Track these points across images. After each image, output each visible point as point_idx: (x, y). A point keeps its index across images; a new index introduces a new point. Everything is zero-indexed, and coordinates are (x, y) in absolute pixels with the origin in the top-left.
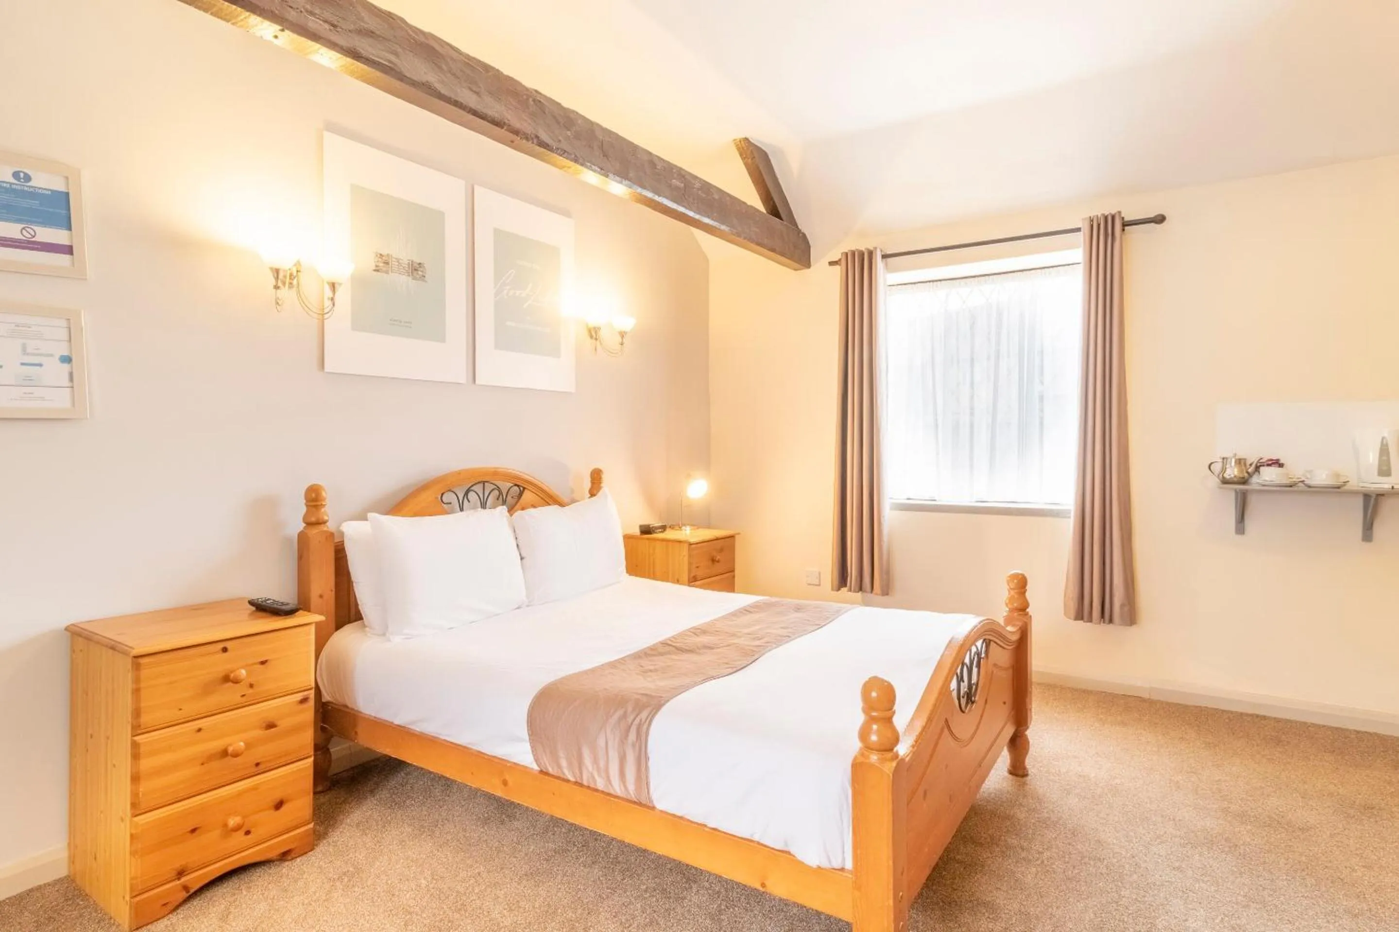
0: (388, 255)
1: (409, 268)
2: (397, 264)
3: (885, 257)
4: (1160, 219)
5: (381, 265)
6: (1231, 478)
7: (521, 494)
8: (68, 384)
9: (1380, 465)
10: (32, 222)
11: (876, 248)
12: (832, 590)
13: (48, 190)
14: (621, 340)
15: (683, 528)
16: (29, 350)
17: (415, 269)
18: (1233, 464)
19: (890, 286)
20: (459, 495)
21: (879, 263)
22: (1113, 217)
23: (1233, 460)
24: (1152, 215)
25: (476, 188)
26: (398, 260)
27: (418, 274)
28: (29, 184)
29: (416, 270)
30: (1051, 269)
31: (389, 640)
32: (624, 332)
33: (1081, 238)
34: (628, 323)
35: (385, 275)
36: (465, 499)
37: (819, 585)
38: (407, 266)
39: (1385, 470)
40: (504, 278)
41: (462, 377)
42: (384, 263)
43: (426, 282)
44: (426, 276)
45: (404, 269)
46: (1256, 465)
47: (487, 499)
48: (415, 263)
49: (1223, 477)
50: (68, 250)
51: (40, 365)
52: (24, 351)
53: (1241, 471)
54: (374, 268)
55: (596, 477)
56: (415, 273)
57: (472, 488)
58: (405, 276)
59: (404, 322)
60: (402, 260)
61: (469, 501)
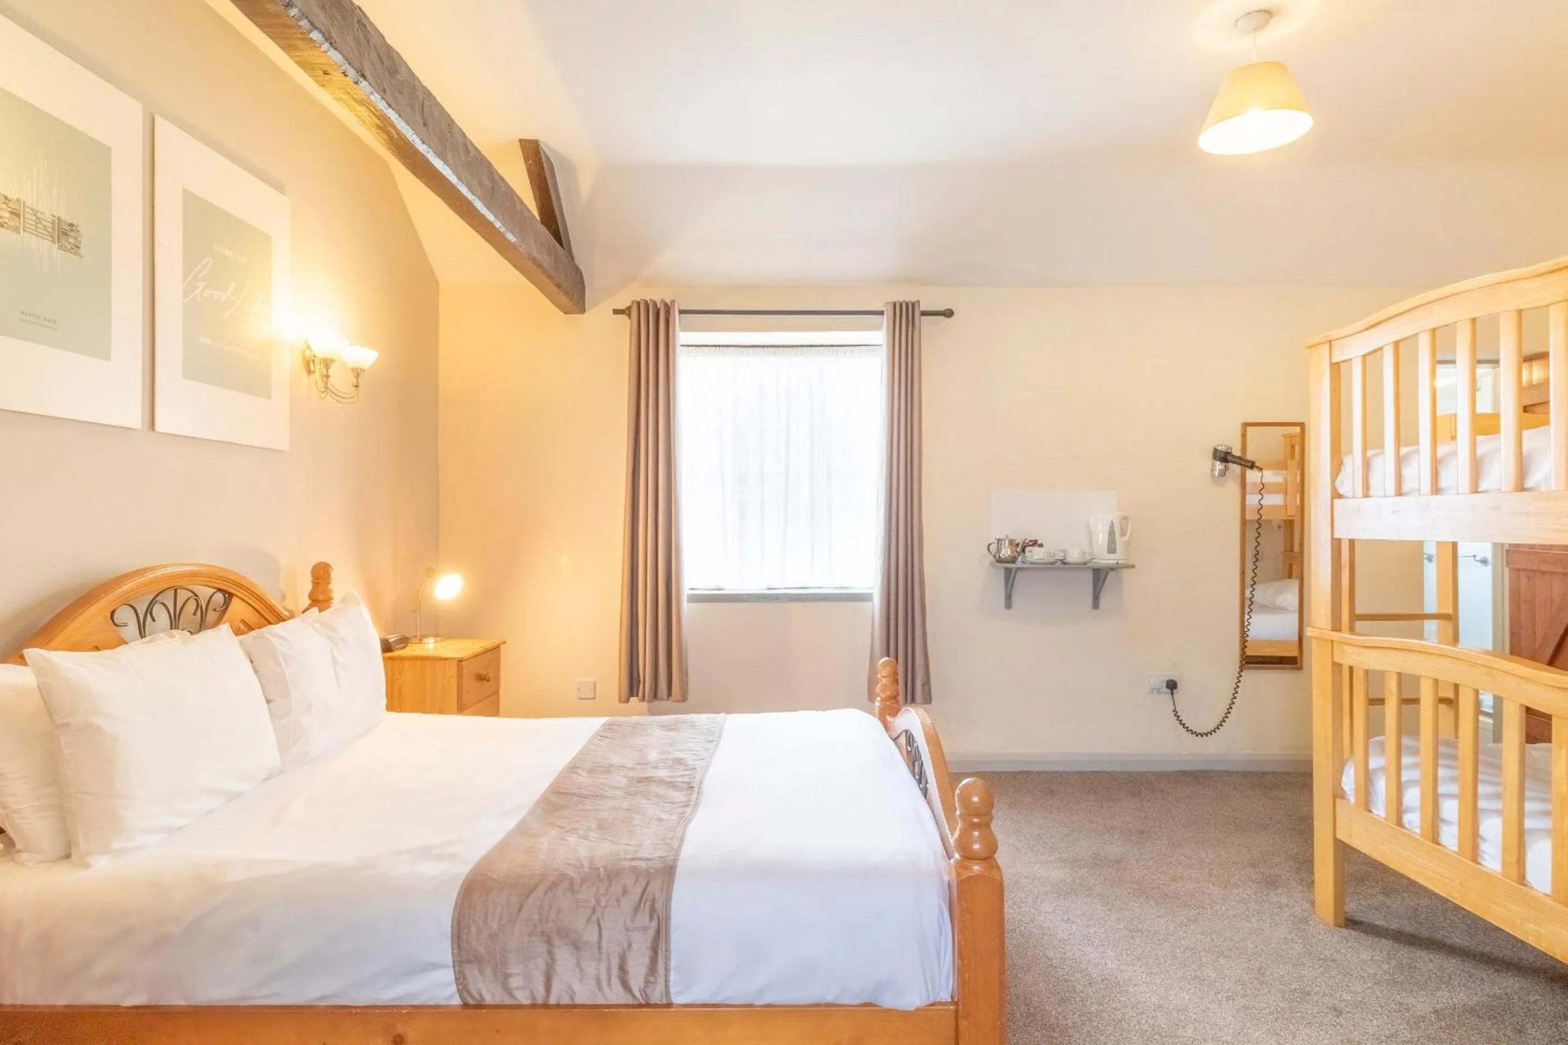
0: (19, 201)
1: (53, 228)
2: (34, 218)
3: (681, 312)
4: (948, 314)
5: (7, 215)
6: (1006, 558)
7: (227, 603)
9: (1109, 545)
11: (673, 302)
12: (620, 701)
14: (355, 381)
15: (426, 640)
18: (1007, 544)
19: (685, 346)
20: (139, 611)
21: (676, 318)
22: (913, 305)
23: (1007, 542)
24: (942, 309)
25: (159, 120)
26: (35, 212)
27: (68, 241)
29: (65, 234)
30: (839, 348)
31: (87, 866)
32: (360, 370)
33: (885, 320)
34: (366, 357)
35: (14, 236)
36: (149, 616)
37: (594, 698)
38: (50, 225)
39: (1112, 549)
40: (197, 268)
41: (134, 418)
42: (11, 213)
43: (81, 255)
44: (82, 246)
45: (46, 230)
46: (1022, 545)
47: (180, 615)
48: (65, 222)
49: (999, 557)
53: (1012, 551)
55: (321, 574)
56: (63, 238)
57: (157, 599)
58: (46, 241)
59: (45, 319)
60: (42, 213)
61: (154, 620)
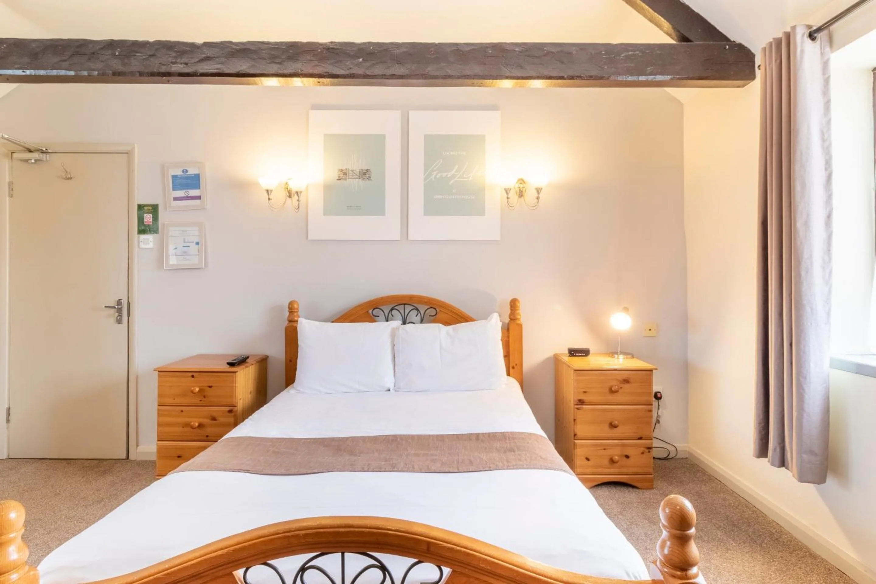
0: (346, 169)
1: (360, 174)
2: (352, 173)
5: (342, 175)
7: (436, 314)
8: (198, 254)
10: (187, 189)
13: (192, 174)
14: (536, 195)
16: (186, 241)
17: (365, 174)
20: (385, 313)
25: (411, 111)
26: (353, 171)
27: (366, 177)
28: (187, 174)
32: (539, 188)
35: (344, 181)
36: (390, 314)
38: (358, 173)
40: (432, 167)
41: (397, 236)
42: (344, 174)
43: (371, 180)
44: (372, 177)
45: (357, 175)
48: (365, 170)
50: (199, 198)
51: (189, 246)
52: (184, 242)
54: (337, 178)
55: (514, 306)
56: (364, 176)
57: (395, 308)
58: (356, 179)
59: (356, 207)
60: (355, 170)
61: (393, 316)
